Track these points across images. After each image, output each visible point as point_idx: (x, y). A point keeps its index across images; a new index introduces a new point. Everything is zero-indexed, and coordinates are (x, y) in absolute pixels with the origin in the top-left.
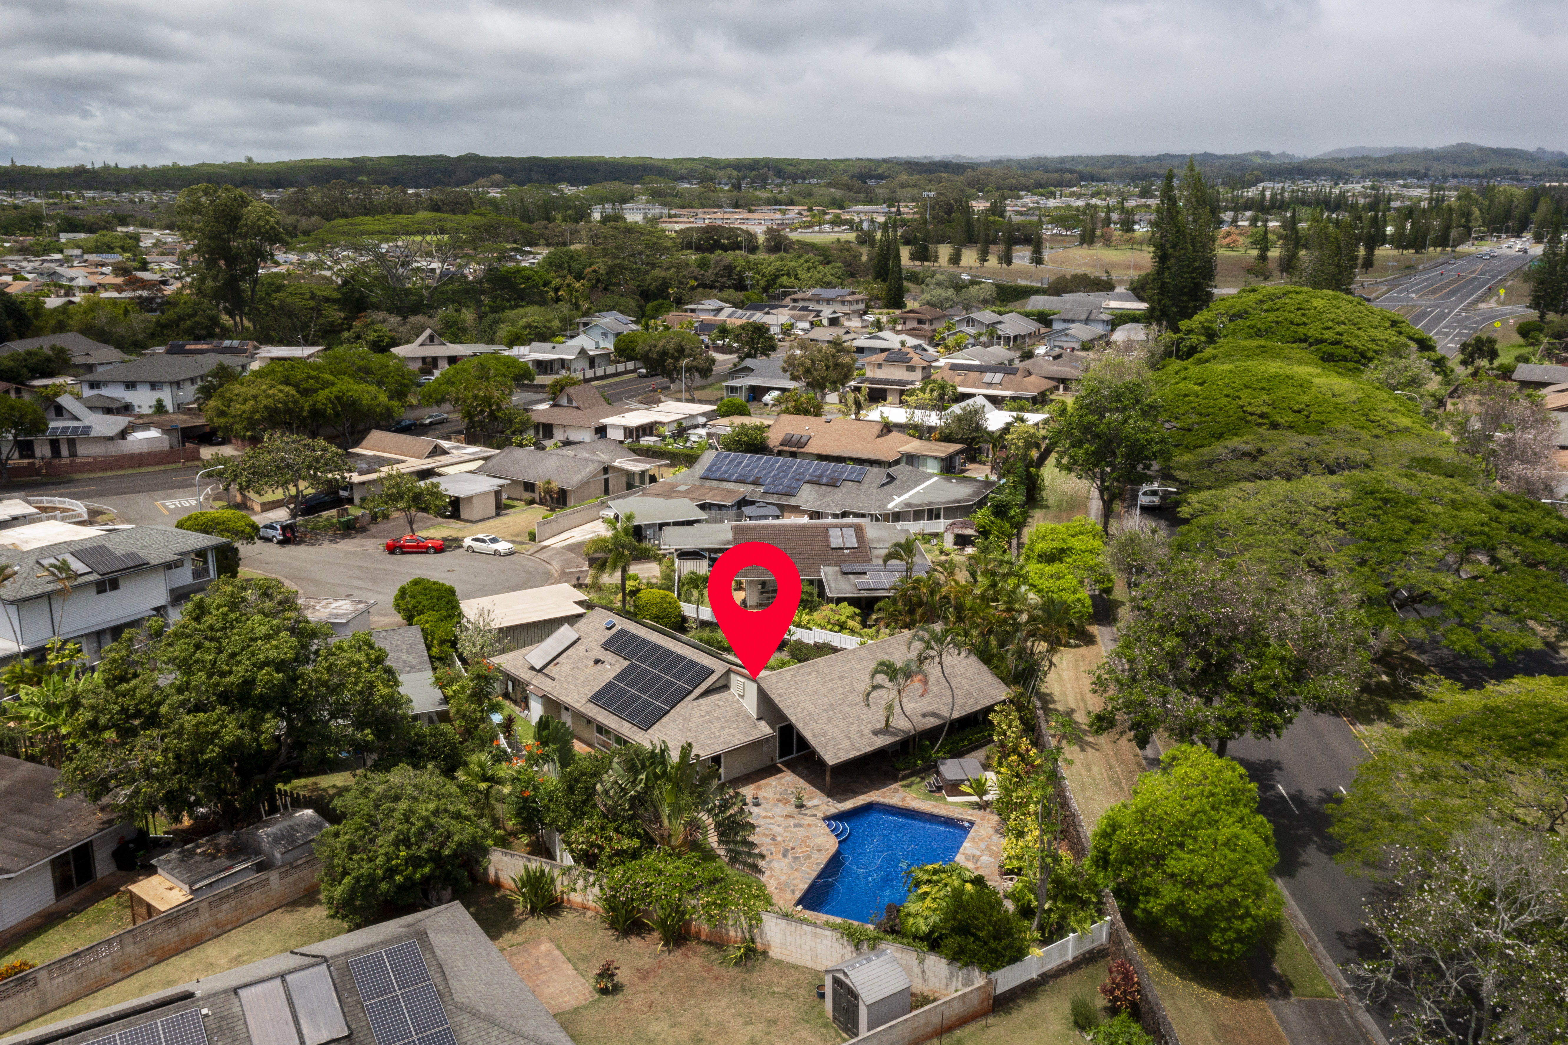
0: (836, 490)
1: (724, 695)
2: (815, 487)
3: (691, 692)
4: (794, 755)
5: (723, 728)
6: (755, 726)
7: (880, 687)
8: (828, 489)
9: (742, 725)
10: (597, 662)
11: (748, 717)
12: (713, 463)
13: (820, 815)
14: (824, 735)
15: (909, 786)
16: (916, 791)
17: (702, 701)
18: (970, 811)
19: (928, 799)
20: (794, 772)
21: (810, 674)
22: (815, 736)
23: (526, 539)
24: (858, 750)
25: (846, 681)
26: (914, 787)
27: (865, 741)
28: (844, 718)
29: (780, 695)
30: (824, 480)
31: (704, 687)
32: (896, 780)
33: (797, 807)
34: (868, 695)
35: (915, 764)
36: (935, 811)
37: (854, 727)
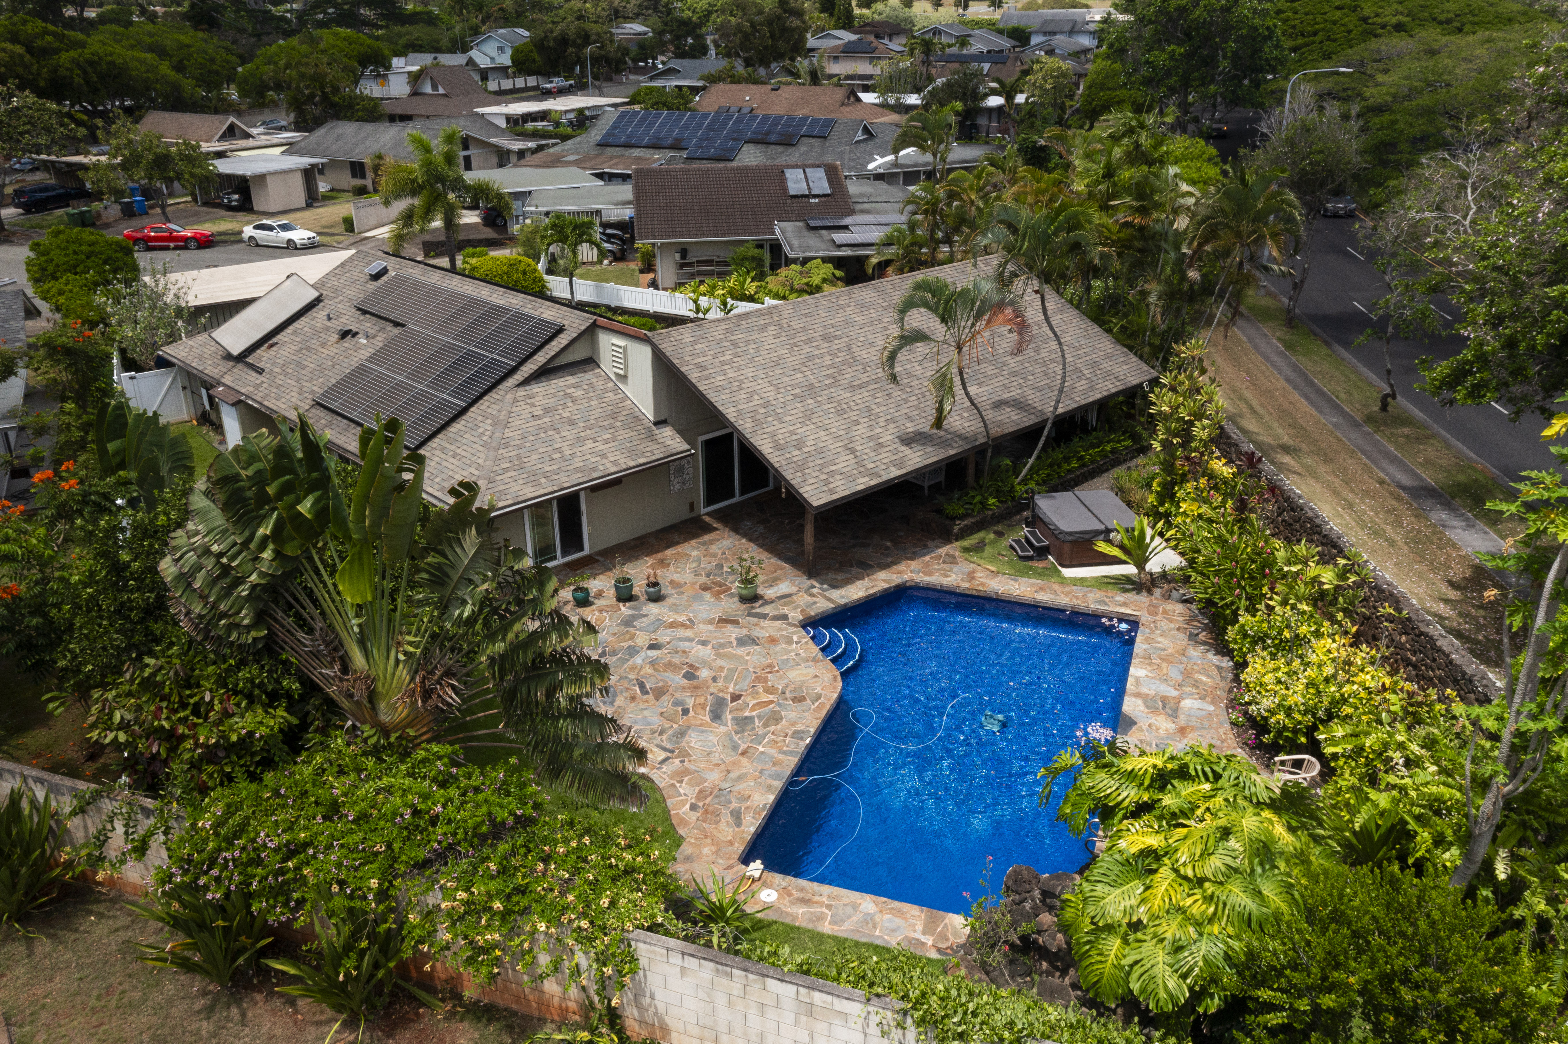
0: (791, 150)
1: (588, 377)
2: (761, 147)
3: (513, 370)
4: (737, 499)
5: (581, 441)
6: (651, 437)
7: (919, 336)
8: (780, 149)
9: (623, 434)
10: (345, 334)
11: (636, 418)
12: (614, 126)
13: (796, 616)
14: (799, 445)
15: (979, 548)
16: (993, 559)
17: (536, 388)
18: (1120, 597)
19: (1023, 573)
20: (736, 530)
21: (764, 328)
22: (778, 447)
23: (341, 229)
24: (873, 474)
25: (837, 344)
26: (988, 550)
27: (886, 456)
28: (840, 412)
29: (702, 367)
30: (773, 138)
31: (541, 358)
32: (947, 537)
33: (744, 599)
34: (892, 357)
35: (984, 505)
36: (1045, 597)
37: (862, 429)
